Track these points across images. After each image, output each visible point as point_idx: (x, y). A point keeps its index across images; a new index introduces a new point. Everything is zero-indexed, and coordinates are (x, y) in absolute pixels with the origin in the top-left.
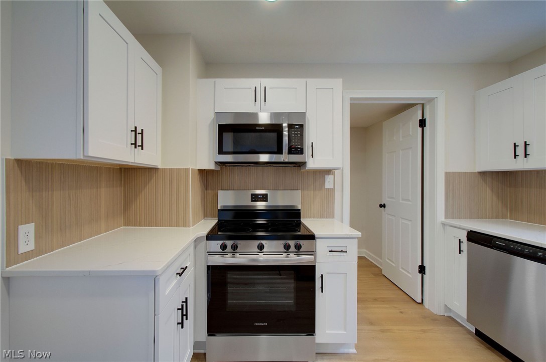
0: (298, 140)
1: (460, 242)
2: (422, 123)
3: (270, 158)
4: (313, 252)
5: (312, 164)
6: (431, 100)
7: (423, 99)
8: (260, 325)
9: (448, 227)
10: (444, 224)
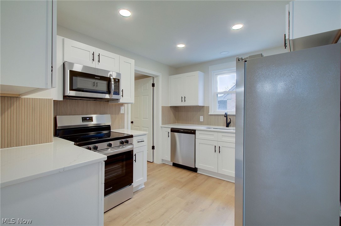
0: (117, 87)
1: (168, 133)
2: (153, 85)
3: (105, 96)
4: (131, 144)
5: (121, 101)
6: (157, 76)
7: (153, 75)
8: (107, 190)
9: (164, 128)
10: (161, 127)
